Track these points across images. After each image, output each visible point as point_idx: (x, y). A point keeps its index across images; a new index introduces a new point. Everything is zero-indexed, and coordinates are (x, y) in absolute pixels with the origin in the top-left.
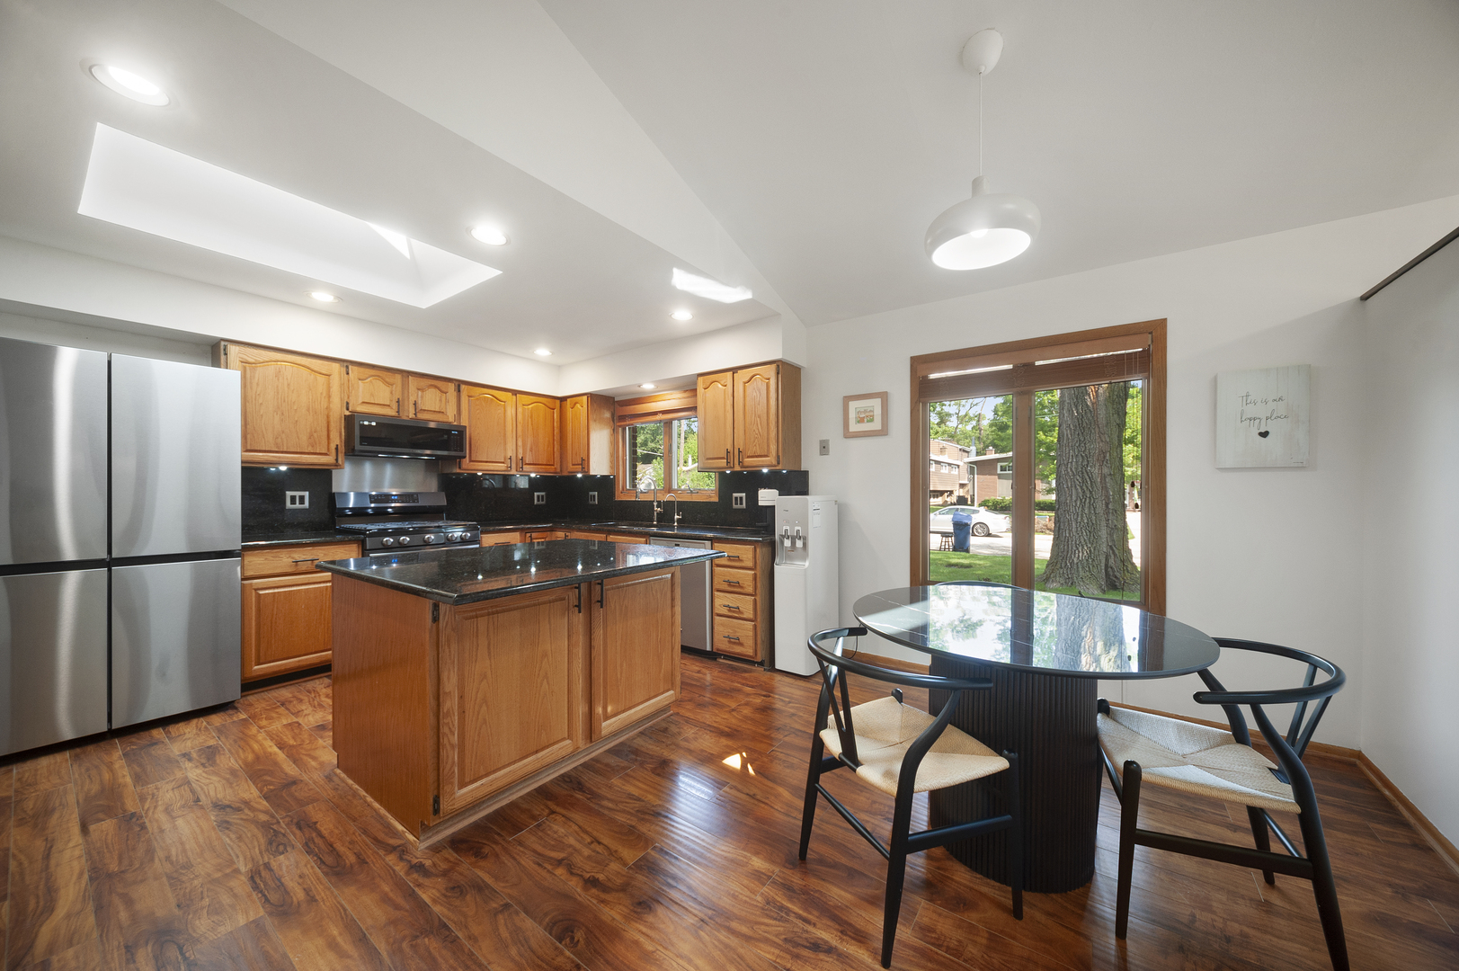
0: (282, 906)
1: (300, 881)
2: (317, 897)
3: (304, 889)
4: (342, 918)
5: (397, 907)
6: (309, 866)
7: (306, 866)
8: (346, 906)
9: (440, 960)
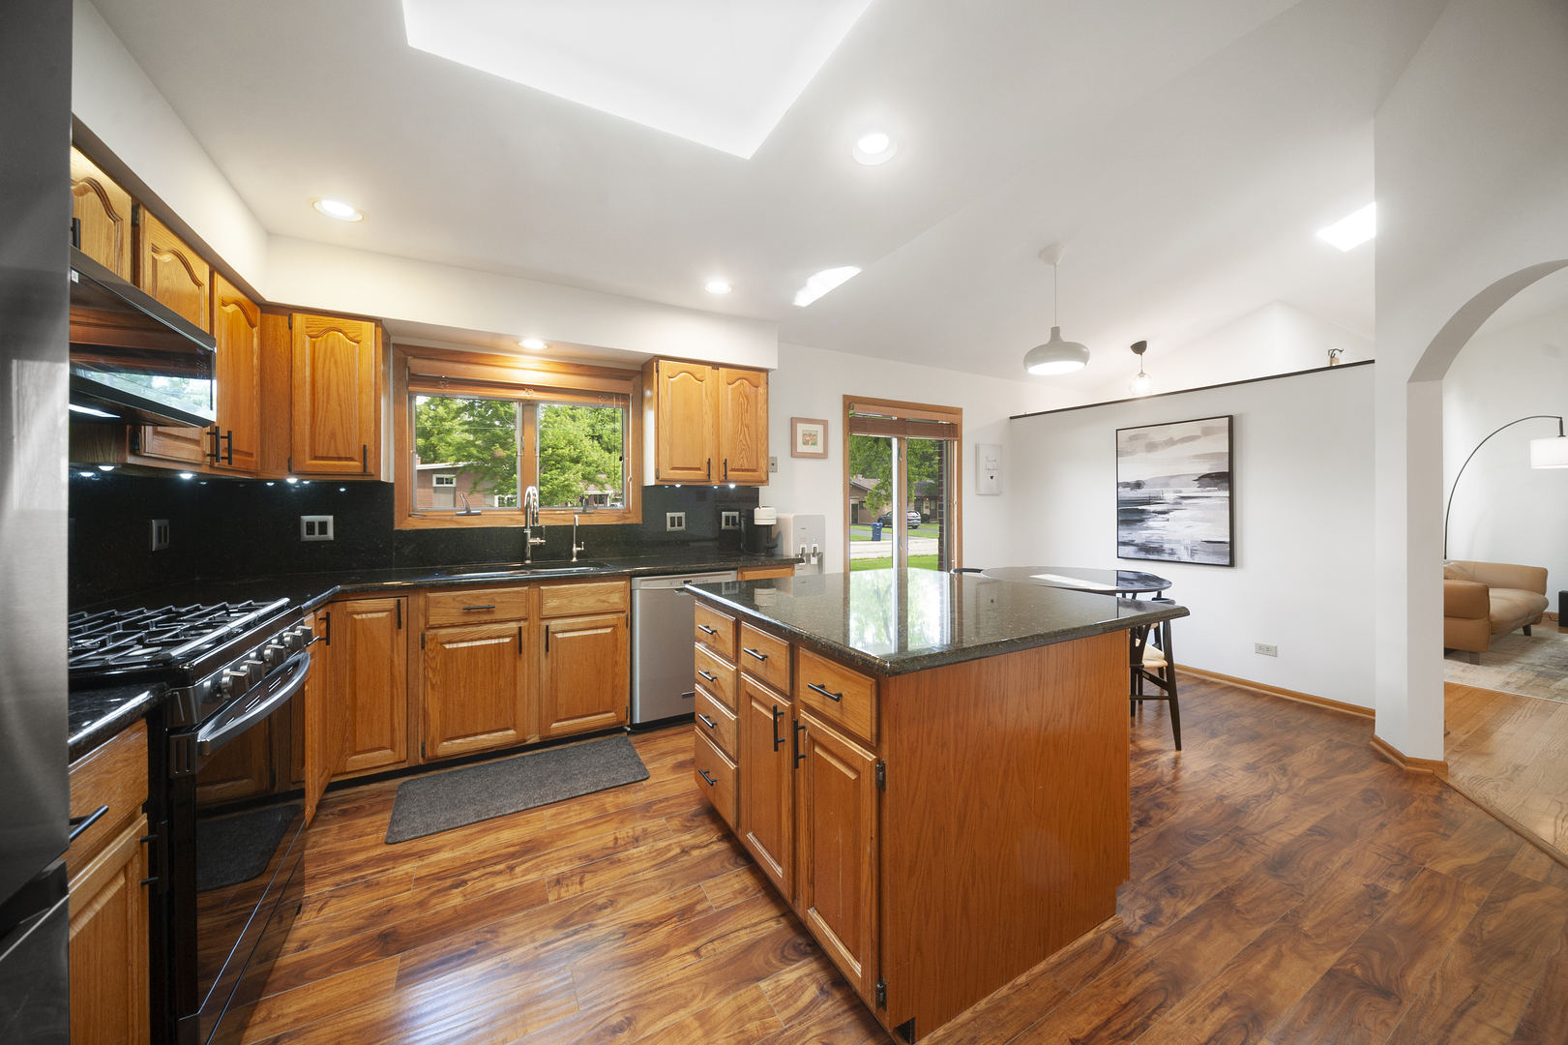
0: (1245, 1025)
1: (1200, 1020)
2: (1220, 994)
3: (1212, 1011)
4: (1239, 965)
5: (1210, 927)
6: (1171, 1019)
7: (1172, 1022)
8: (1223, 965)
9: (1254, 895)
